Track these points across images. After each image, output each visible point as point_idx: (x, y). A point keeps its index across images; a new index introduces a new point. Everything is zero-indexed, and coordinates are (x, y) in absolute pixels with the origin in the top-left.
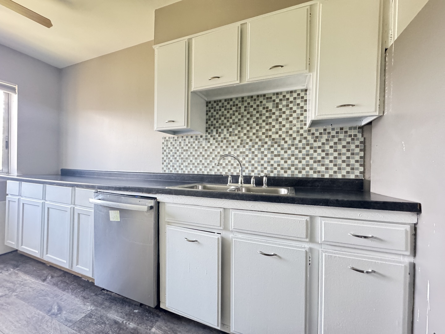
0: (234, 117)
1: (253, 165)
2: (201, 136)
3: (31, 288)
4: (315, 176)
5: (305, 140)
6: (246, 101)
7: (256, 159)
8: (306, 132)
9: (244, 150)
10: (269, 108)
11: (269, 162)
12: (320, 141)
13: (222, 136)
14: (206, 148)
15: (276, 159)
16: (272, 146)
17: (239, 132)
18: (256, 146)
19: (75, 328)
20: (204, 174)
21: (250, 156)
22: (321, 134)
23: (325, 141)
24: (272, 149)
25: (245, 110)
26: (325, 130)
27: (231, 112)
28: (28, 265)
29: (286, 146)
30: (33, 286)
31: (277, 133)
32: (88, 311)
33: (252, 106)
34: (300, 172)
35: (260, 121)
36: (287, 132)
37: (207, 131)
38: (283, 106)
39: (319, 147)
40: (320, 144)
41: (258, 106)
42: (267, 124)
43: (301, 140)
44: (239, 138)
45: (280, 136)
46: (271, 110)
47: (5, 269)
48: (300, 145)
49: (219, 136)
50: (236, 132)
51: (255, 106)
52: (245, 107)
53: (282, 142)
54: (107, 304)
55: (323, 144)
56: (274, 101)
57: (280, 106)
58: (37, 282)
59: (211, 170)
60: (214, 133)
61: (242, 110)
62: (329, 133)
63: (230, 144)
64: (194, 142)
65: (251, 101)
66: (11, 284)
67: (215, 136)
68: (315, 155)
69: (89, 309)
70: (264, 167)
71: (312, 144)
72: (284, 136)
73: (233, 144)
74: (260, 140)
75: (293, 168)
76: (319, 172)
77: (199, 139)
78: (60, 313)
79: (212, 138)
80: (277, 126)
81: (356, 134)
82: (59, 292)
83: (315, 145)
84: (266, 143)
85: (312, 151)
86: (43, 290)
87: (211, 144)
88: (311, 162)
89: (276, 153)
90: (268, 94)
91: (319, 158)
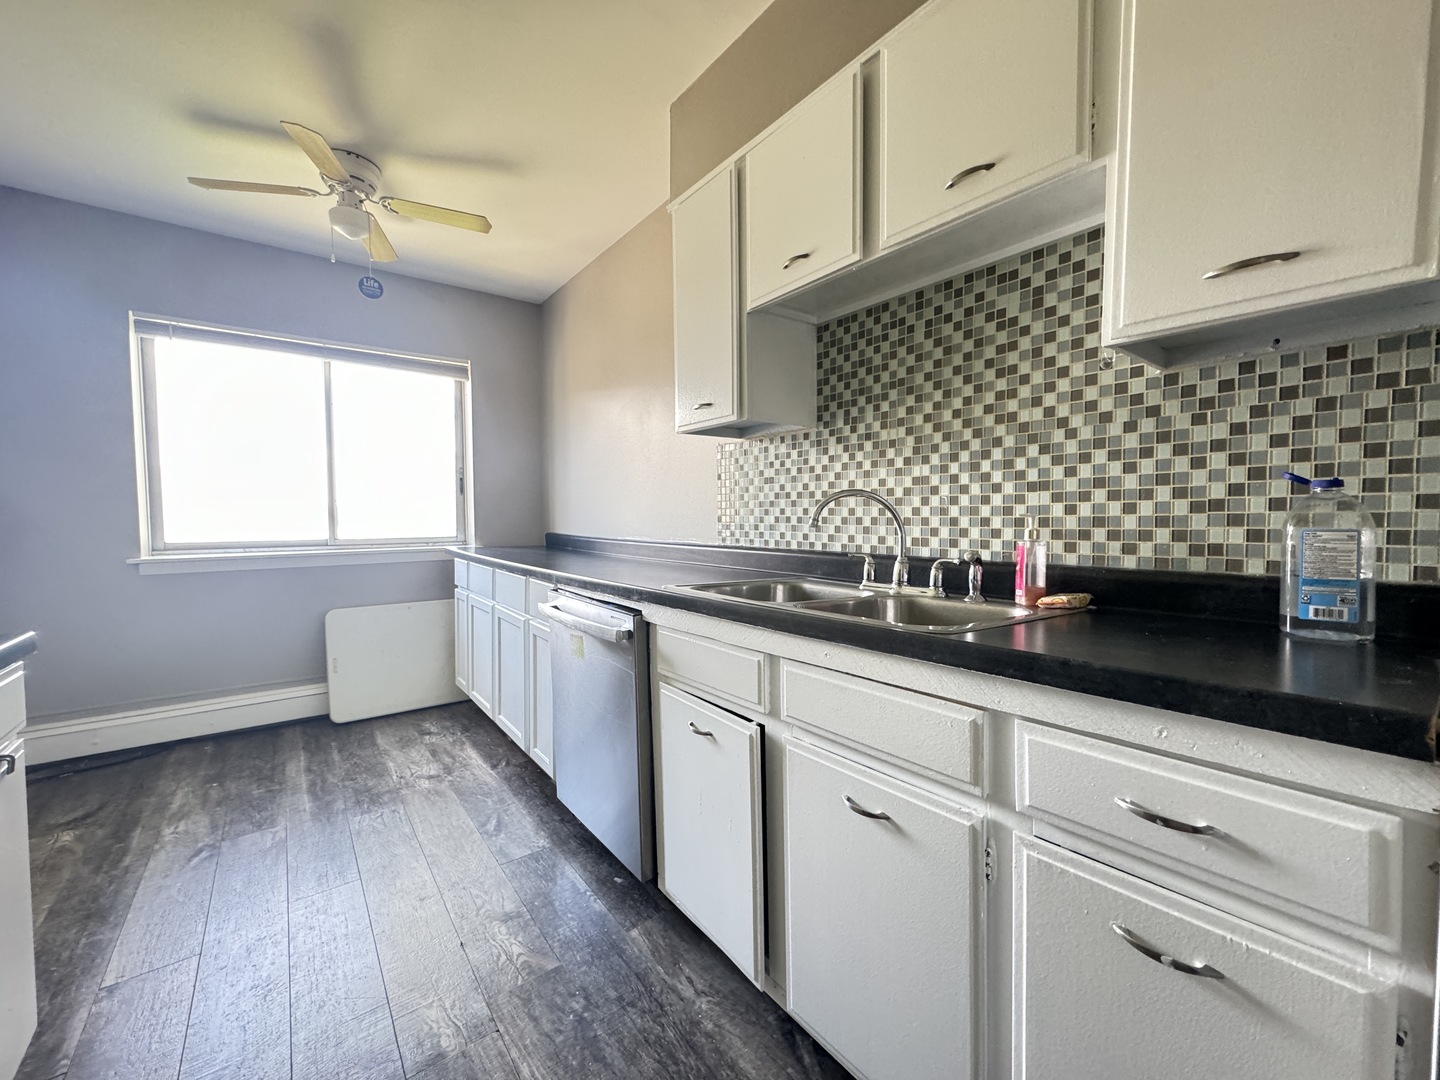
0: (893, 364)
1: (954, 522)
2: (806, 436)
3: (472, 774)
4: (1198, 565)
5: (1152, 421)
6: (930, 302)
7: (964, 500)
8: (1157, 387)
9: (926, 470)
10: (1010, 315)
11: (1008, 511)
12: (1222, 418)
13: (861, 429)
14: (818, 470)
15: (1034, 499)
16: (1020, 452)
17: (910, 410)
18: (965, 457)
19: (507, 871)
20: (815, 549)
21: (945, 490)
22: (1226, 385)
23: (1247, 418)
24: (1020, 464)
25: (928, 335)
26: (1247, 367)
27: (885, 347)
28: (481, 731)
29: (1071, 448)
30: (476, 772)
31: (1036, 402)
32: (539, 847)
33: (948, 318)
34: (1129, 549)
35: (978, 366)
36: (1077, 395)
37: (820, 418)
38: (1062, 297)
39: (1218, 445)
40: (1221, 431)
41: (969, 312)
42: (1000, 374)
43: (1136, 422)
44: (909, 432)
45: (1049, 412)
46: (1014, 321)
47: (451, 731)
48: (1131, 441)
49: (853, 430)
50: (902, 413)
51: (959, 316)
52: (929, 323)
53: (1058, 436)
54: (573, 844)
55: (1238, 429)
56: (1026, 283)
57: (1050, 300)
58: (485, 766)
59: (831, 538)
60: (840, 423)
61: (919, 336)
62: (1268, 379)
63: (883, 454)
64: (789, 456)
65: (947, 298)
66: (450, 760)
67: (840, 430)
68: (1199, 478)
69: (540, 845)
70: (991, 528)
71: (1185, 433)
72: (1063, 411)
73: (891, 453)
74: (977, 434)
75: (1099, 535)
76: (1216, 549)
77: (801, 444)
78: (496, 836)
79: (833, 440)
80: (1038, 378)
81: (1427, 371)
82: (508, 795)
83: (1200, 435)
84: (998, 442)
85: (1182, 464)
86: (487, 785)
87: (831, 459)
88: (1181, 507)
89: (1033, 476)
90: (1004, 262)
91: (1218, 491)
